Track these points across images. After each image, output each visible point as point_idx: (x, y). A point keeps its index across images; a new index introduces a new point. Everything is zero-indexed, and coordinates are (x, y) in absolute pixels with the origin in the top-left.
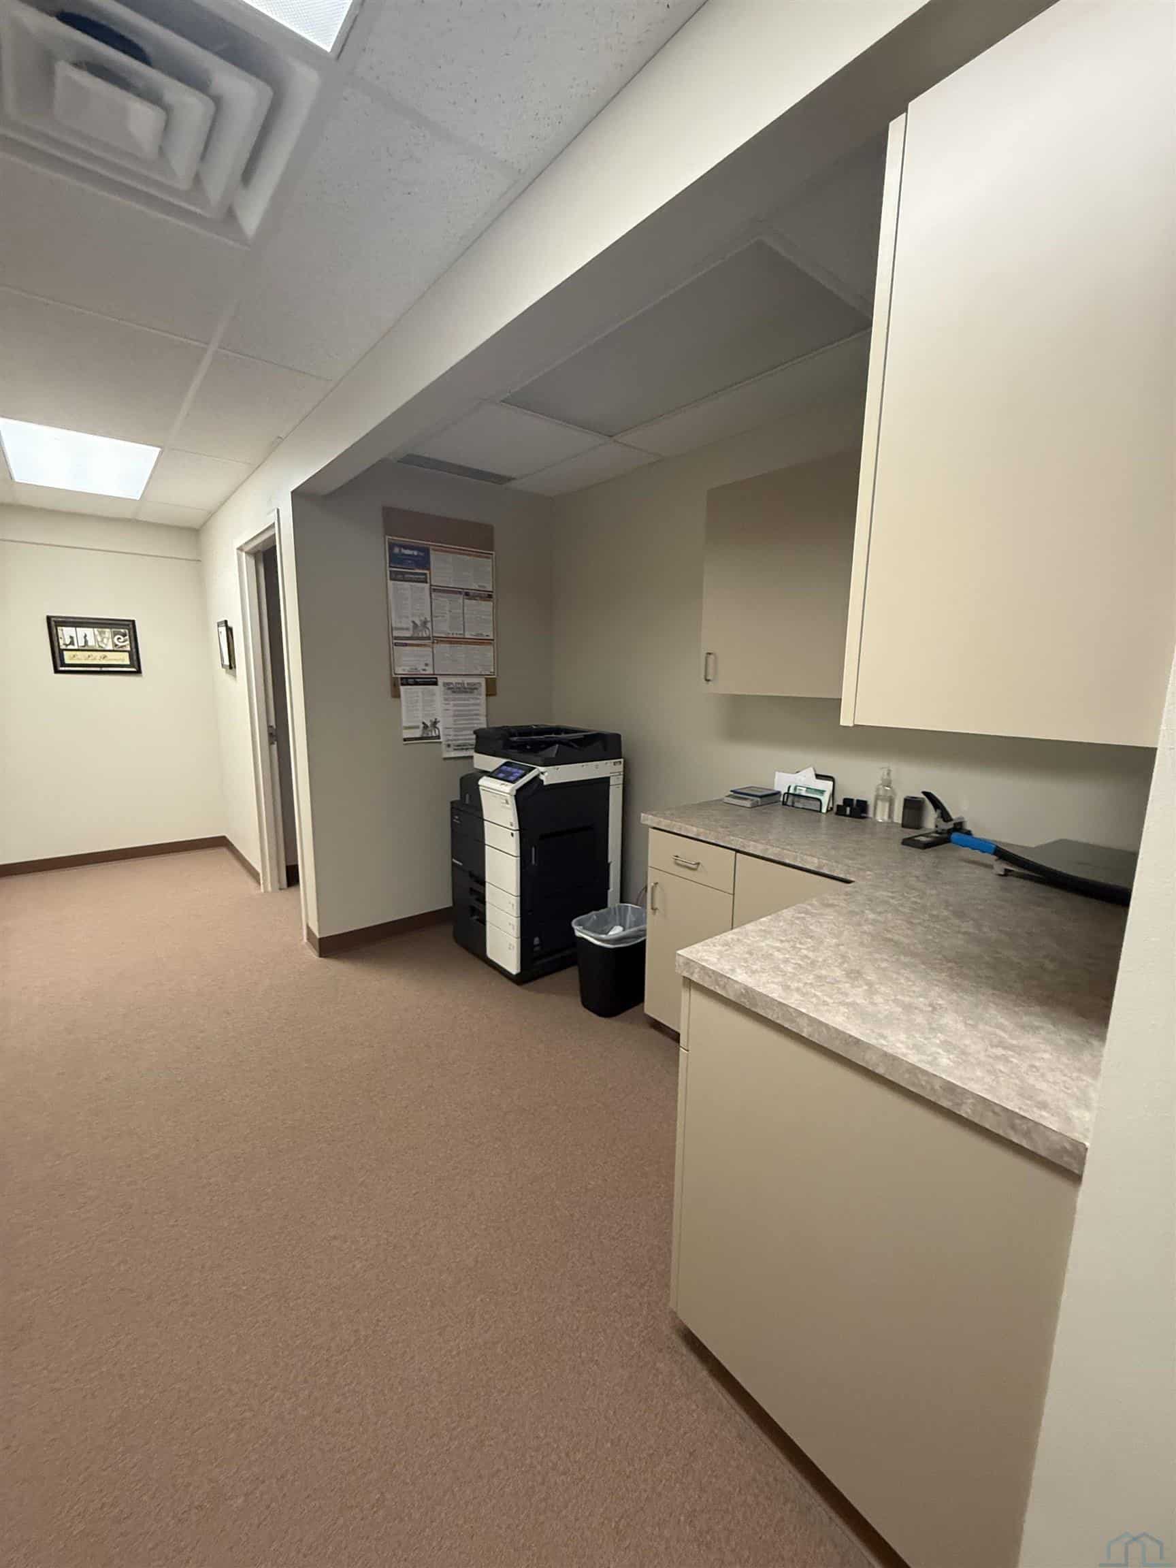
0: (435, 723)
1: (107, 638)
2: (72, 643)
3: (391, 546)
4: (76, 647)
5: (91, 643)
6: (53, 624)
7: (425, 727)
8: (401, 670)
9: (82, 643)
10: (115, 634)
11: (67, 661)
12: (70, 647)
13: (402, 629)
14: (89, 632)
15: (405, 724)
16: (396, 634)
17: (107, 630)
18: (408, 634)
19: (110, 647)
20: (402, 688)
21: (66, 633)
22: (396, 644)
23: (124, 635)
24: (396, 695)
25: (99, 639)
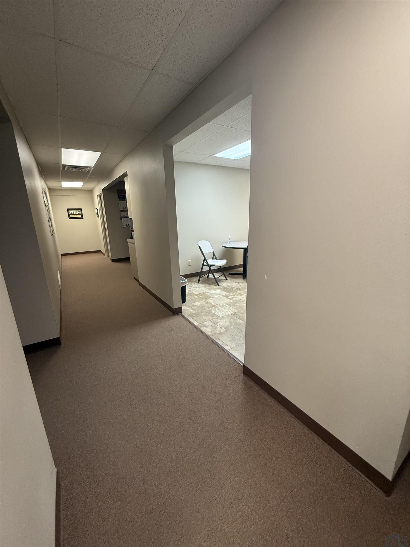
0: (129, 225)
1: (77, 212)
2: (71, 213)
3: (119, 196)
5: (75, 213)
7: (127, 225)
8: (122, 216)
9: (73, 213)
11: (71, 217)
13: (121, 209)
14: (74, 211)
15: (123, 225)
16: (120, 210)
18: (123, 210)
19: (78, 214)
20: (122, 219)
21: (70, 211)
22: (121, 212)
23: (80, 211)
24: (121, 220)
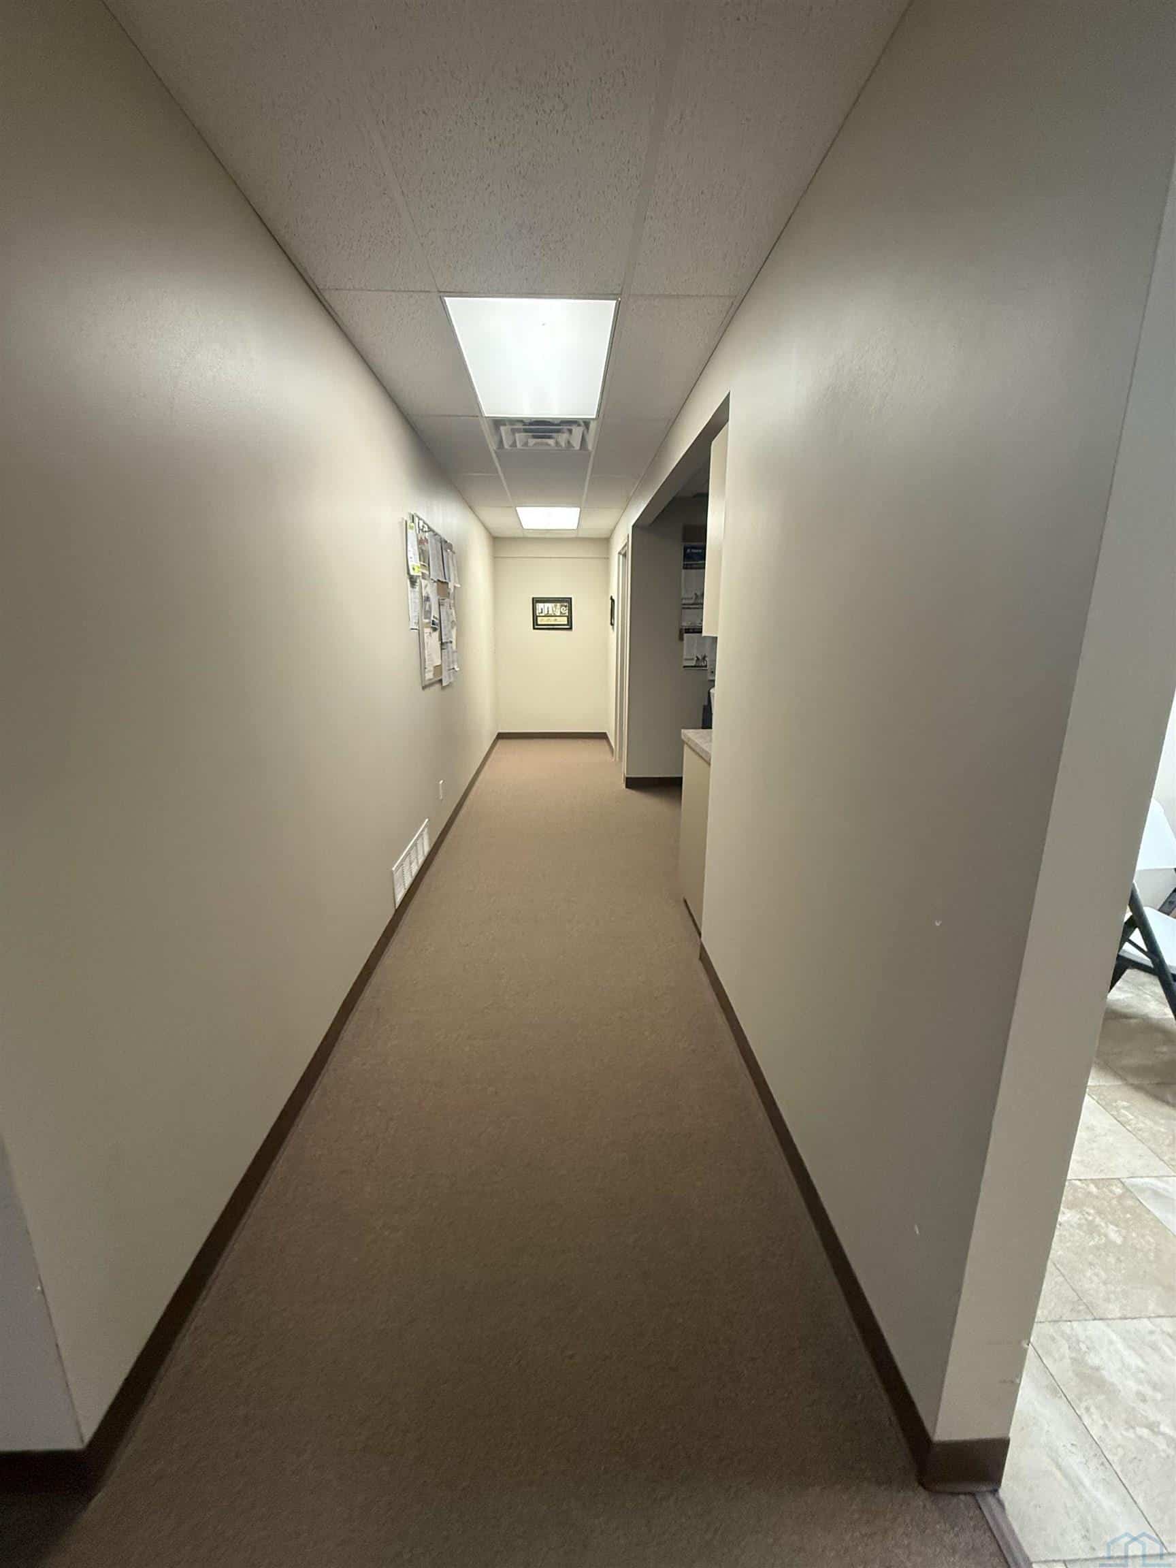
0: (704, 658)
1: (557, 609)
2: (542, 612)
3: (685, 549)
4: (543, 614)
5: (550, 612)
6: (536, 601)
7: (698, 659)
8: (685, 624)
9: (546, 612)
10: (562, 606)
11: (539, 623)
12: (541, 615)
13: (688, 599)
14: (550, 605)
15: (685, 657)
16: (684, 602)
17: (558, 604)
18: (692, 602)
19: (559, 614)
20: (685, 635)
21: (540, 606)
22: (684, 608)
23: (566, 606)
24: (681, 639)
25: (554, 609)
